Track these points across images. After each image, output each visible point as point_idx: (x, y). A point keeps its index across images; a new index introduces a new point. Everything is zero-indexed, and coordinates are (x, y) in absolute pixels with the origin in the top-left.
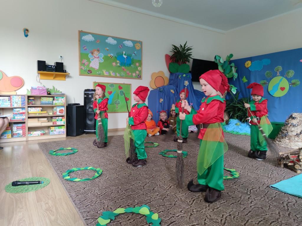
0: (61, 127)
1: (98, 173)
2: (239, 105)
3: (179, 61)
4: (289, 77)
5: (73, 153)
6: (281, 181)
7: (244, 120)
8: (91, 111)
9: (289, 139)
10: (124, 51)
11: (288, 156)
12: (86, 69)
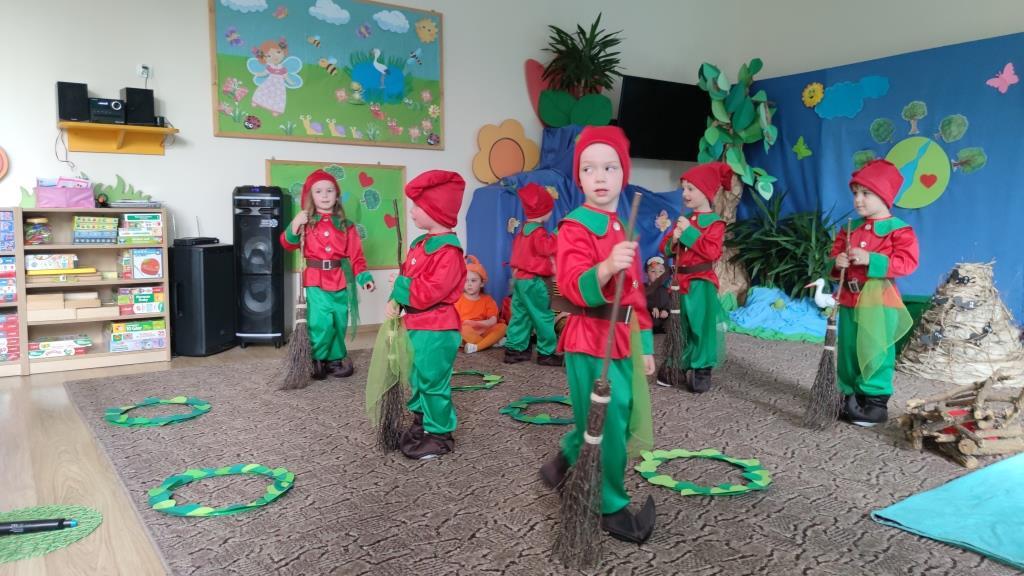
0: (151, 325)
1: (278, 486)
2: (780, 239)
3: (576, 84)
4: (951, 140)
5: (194, 418)
6: (909, 495)
7: (799, 292)
8: (260, 266)
9: (947, 354)
10: (377, 47)
11: (936, 410)
12: (240, 113)
